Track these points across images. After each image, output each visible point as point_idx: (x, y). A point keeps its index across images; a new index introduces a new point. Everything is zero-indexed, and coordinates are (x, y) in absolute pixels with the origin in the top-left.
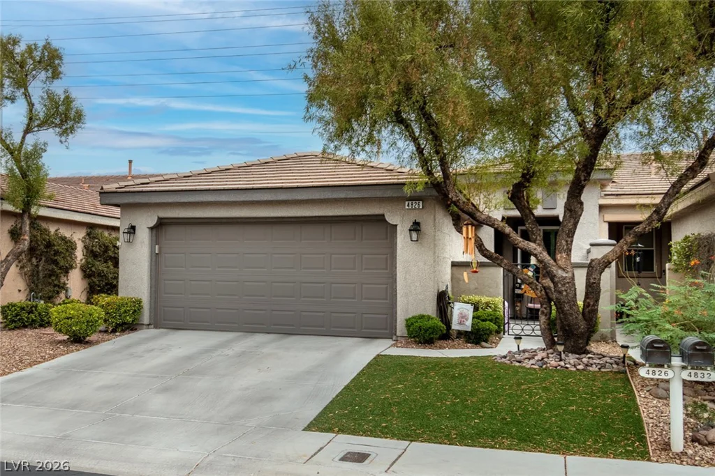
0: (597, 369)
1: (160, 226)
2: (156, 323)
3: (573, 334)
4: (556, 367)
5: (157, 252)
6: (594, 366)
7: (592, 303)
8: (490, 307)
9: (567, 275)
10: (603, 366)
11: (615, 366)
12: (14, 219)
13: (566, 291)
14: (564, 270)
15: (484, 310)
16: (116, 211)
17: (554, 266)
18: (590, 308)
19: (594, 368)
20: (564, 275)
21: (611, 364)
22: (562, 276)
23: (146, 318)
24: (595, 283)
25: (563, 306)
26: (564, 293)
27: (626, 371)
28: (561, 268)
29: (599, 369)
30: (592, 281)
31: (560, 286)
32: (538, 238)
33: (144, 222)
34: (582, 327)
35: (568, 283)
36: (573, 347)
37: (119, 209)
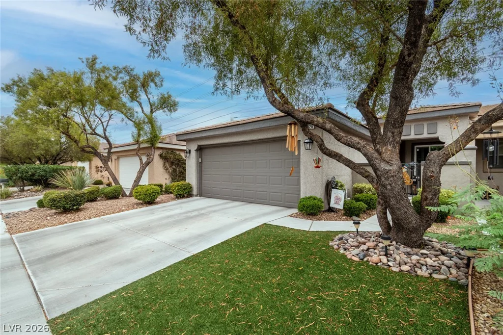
0: (426, 274)
1: (200, 149)
2: (200, 194)
3: (403, 228)
4: (377, 264)
5: (200, 161)
6: (424, 268)
7: (430, 197)
8: (371, 191)
9: (391, 168)
10: (437, 270)
11: (454, 271)
12: (162, 150)
13: (390, 184)
14: (388, 163)
15: (367, 193)
16: (185, 143)
17: (377, 159)
18: (428, 201)
19: (423, 272)
20: (388, 168)
21: (449, 268)
22: (385, 170)
23: (195, 192)
24: (432, 176)
25: (388, 200)
26: (389, 187)
27: (467, 285)
28: (384, 160)
29: (430, 274)
30: (429, 174)
31: (383, 179)
32: (378, 137)
33: (194, 147)
34: (414, 222)
35: (393, 176)
36: (405, 239)
37: (186, 142)
